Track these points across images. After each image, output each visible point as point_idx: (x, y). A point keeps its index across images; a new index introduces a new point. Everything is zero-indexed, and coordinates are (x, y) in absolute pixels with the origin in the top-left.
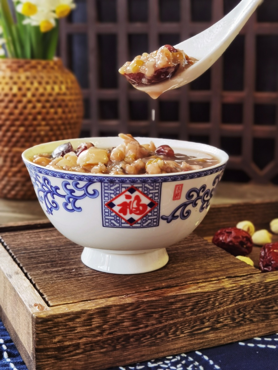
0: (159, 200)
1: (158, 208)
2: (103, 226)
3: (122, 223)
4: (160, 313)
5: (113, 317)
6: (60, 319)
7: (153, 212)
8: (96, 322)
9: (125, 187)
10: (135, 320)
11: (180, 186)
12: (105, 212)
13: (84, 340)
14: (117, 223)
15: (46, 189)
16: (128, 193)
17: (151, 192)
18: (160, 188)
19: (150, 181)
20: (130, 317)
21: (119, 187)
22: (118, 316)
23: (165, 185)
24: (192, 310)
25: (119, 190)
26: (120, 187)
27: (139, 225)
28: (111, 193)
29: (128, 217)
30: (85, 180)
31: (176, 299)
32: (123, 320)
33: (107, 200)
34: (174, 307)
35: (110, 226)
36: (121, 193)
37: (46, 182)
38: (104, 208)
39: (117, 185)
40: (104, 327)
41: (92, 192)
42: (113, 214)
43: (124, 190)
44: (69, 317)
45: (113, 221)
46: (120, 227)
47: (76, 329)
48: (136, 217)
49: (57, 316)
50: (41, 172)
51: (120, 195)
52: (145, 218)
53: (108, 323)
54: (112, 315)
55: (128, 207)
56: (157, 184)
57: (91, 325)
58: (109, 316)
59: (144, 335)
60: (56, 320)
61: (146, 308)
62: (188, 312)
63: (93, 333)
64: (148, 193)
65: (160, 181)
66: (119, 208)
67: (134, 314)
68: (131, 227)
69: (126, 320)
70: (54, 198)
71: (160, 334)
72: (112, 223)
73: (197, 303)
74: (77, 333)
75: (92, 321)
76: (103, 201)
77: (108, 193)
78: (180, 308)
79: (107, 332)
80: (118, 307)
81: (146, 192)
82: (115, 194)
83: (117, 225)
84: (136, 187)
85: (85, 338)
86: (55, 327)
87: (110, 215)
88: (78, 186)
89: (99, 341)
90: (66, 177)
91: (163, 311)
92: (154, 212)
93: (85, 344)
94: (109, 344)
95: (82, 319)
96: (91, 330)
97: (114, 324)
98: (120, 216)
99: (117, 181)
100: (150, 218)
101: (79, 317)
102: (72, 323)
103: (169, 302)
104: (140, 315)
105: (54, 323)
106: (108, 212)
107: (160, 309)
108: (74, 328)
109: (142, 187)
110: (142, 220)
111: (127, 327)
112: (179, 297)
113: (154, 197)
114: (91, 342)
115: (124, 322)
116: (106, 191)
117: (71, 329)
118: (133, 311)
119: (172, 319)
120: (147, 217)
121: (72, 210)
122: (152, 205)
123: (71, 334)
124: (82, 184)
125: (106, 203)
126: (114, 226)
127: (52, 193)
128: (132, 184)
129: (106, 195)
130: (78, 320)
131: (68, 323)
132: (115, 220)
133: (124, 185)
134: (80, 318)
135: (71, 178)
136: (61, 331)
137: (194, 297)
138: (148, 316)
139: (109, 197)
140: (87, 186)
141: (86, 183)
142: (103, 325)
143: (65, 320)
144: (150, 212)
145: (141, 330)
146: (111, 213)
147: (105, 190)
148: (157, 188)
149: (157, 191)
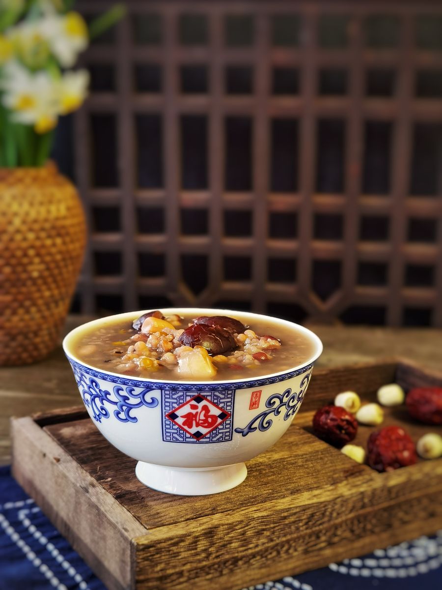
0: (232, 410)
1: (231, 419)
2: (163, 440)
3: (187, 438)
4: (272, 530)
5: (221, 538)
6: (163, 545)
7: (224, 425)
8: (202, 544)
9: (190, 396)
10: (245, 540)
11: (258, 393)
12: (166, 424)
13: (188, 567)
14: (181, 437)
15: (94, 393)
16: (194, 402)
17: (221, 401)
18: (233, 395)
19: (220, 389)
20: (239, 537)
21: (183, 395)
22: (226, 536)
23: (238, 392)
24: (306, 523)
25: (183, 399)
26: (185, 395)
27: (208, 440)
28: (173, 403)
29: (194, 430)
30: (142, 386)
31: (289, 512)
32: (232, 540)
33: (168, 410)
34: (287, 522)
35: (172, 441)
36: (185, 402)
37: (94, 384)
38: (164, 420)
39: (181, 394)
40: (210, 550)
41: (150, 401)
42: (176, 427)
43: (188, 398)
44: (173, 541)
45: (175, 435)
46: (184, 441)
47: (180, 554)
48: (204, 431)
49: (160, 540)
50: (88, 373)
51: (184, 405)
52: (214, 432)
53: (215, 545)
54: (219, 536)
55: (194, 418)
56: (230, 392)
57: (196, 549)
58: (216, 537)
59: (254, 556)
60: (159, 546)
61: (256, 525)
62: (302, 526)
63: (198, 557)
64: (219, 403)
65: (233, 388)
66: (184, 420)
67: (243, 534)
68: (198, 442)
69: (235, 541)
70: (103, 404)
71: (271, 553)
72: (173, 437)
73: (312, 515)
74: (182, 558)
75: (198, 543)
76: (164, 411)
77: (169, 402)
78: (294, 522)
79: (214, 556)
80: (226, 526)
81: (216, 401)
82: (178, 403)
83: (181, 439)
84: (204, 396)
85: (189, 564)
86: (157, 554)
87: (171, 428)
88: (133, 392)
89: (204, 566)
90: (119, 382)
91: (274, 527)
92: (226, 424)
93: (189, 571)
94: (216, 570)
95: (187, 543)
96: (197, 554)
97: (222, 546)
98: (184, 430)
99: (180, 389)
100: (220, 431)
101: (183, 541)
102: (176, 547)
103: (282, 517)
104: (249, 533)
105: (156, 549)
106: (169, 425)
107: (272, 526)
108: (177, 554)
109: (211, 396)
110: (211, 434)
111: (236, 548)
112: (293, 510)
113: (225, 407)
114: (196, 568)
115: (231, 543)
116: (167, 400)
117: (175, 555)
118: (242, 529)
119: (285, 536)
120: (217, 430)
121: (125, 420)
122: (224, 416)
123: (174, 561)
124: (138, 391)
125: (167, 413)
126: (177, 441)
127: (100, 398)
128: (199, 392)
129: (168, 404)
130: (182, 544)
131: (171, 548)
132: (178, 433)
133: (188, 394)
134: (185, 541)
135: (124, 384)
136: (163, 558)
137: (309, 508)
138: (259, 533)
139: (171, 407)
140: (144, 394)
141: (143, 389)
142: (210, 548)
143: (169, 545)
144: (220, 424)
145: (250, 551)
146: (173, 425)
147: (165, 398)
148: (229, 396)
149: (230, 400)
